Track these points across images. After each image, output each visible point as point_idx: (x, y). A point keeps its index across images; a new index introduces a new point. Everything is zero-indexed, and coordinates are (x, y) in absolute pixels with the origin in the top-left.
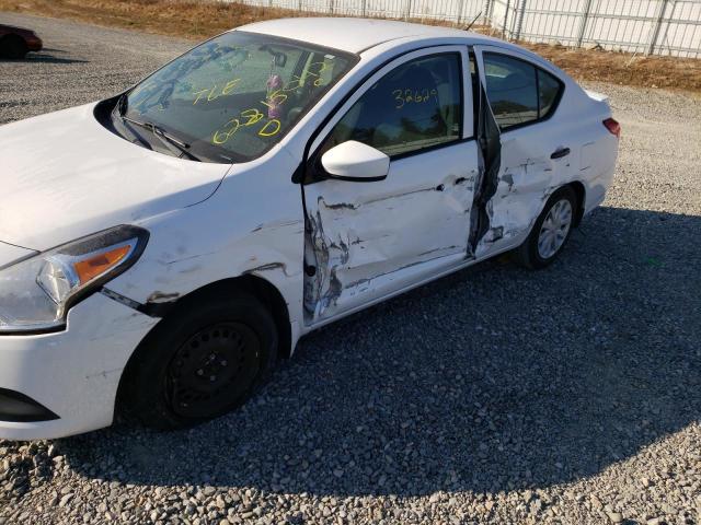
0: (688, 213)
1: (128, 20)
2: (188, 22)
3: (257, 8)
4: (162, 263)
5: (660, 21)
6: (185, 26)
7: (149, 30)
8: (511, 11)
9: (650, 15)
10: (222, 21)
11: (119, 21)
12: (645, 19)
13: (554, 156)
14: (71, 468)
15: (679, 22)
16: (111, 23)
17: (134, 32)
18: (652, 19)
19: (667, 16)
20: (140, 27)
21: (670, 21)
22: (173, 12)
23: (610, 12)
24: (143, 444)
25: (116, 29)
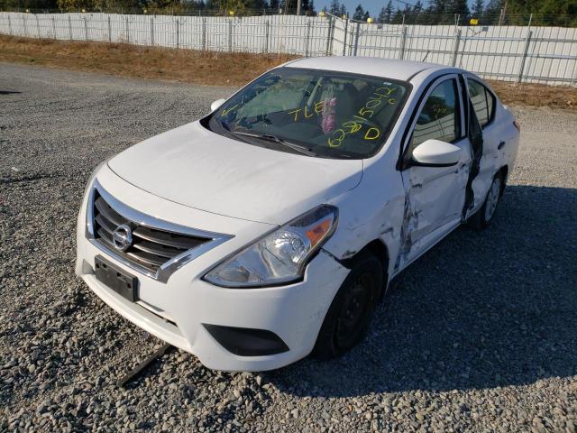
0: (546, 185)
1: (29, 58)
2: (83, 58)
3: (141, 47)
4: (349, 229)
5: (456, 53)
6: (81, 62)
7: (49, 65)
8: (347, 47)
9: (448, 49)
10: (112, 57)
11: (21, 58)
12: (445, 52)
13: (499, 148)
14: (281, 391)
15: (469, 53)
16: (14, 61)
17: (37, 67)
18: (450, 53)
19: (460, 50)
20: (42, 63)
21: (463, 53)
22: (69, 51)
23: (420, 48)
24: (317, 370)
25: (19, 64)
